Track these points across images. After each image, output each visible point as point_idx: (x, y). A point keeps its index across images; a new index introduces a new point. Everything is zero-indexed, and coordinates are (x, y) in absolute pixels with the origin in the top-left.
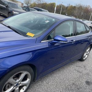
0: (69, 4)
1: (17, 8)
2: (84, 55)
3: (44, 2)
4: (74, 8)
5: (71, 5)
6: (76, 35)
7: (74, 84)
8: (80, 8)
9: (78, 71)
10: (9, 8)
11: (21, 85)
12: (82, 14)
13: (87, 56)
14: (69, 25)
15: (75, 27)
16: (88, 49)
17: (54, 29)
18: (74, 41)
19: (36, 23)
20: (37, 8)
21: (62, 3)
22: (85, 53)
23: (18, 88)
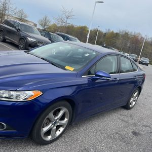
0: (109, 30)
1: (32, 32)
2: (131, 101)
3: (70, 25)
4: (116, 36)
5: (111, 31)
6: (120, 73)
7: (117, 133)
8: (126, 36)
9: (122, 120)
10: (21, 33)
11: (58, 124)
12: (128, 45)
13: (134, 103)
14: (112, 60)
15: (119, 63)
16: (136, 93)
17: (95, 64)
18: (118, 79)
19: (68, 56)
20: (62, 33)
21: (98, 28)
22: (132, 99)
23: (55, 127)
